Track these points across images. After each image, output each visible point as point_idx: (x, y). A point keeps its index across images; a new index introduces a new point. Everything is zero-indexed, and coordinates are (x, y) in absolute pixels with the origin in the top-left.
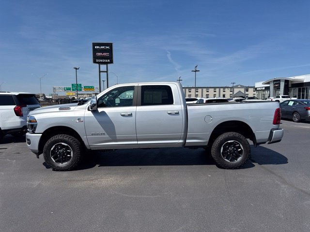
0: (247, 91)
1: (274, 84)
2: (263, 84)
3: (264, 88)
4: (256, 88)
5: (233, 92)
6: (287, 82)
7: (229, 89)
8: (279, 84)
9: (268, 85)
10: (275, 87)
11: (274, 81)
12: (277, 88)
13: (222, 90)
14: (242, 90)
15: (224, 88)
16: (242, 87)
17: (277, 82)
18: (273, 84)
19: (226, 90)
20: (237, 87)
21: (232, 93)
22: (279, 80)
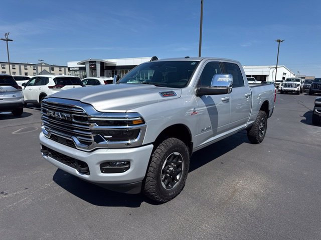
0: (53, 70)
1: (90, 65)
2: (78, 64)
3: (78, 69)
4: (69, 68)
5: (37, 70)
6: (102, 63)
7: (32, 67)
8: (95, 65)
9: (84, 66)
10: (90, 68)
11: (90, 62)
12: (93, 69)
13: (22, 67)
14: (48, 69)
15: (26, 65)
16: (46, 65)
17: (93, 64)
18: (88, 65)
19: (28, 67)
20: (41, 65)
21: (35, 71)
22: (95, 62)
